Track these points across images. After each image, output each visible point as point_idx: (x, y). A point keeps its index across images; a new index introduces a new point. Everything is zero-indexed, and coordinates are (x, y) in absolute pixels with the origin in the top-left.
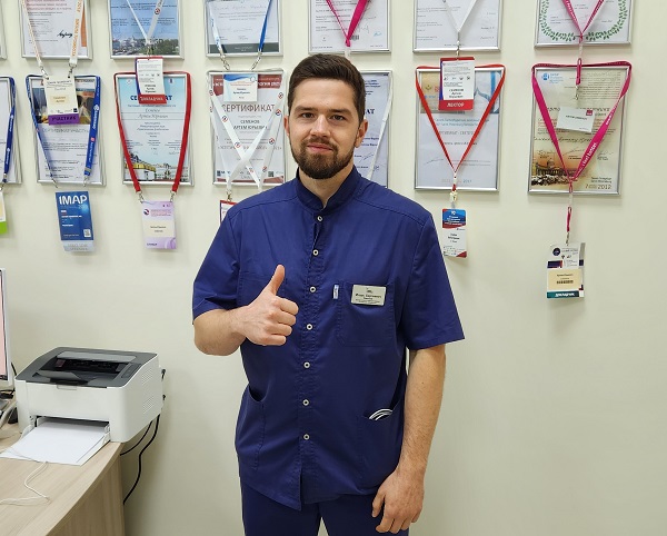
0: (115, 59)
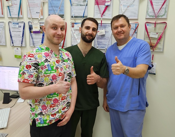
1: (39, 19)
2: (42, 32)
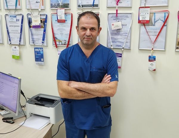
0: (52, 9)
2: (43, 26)
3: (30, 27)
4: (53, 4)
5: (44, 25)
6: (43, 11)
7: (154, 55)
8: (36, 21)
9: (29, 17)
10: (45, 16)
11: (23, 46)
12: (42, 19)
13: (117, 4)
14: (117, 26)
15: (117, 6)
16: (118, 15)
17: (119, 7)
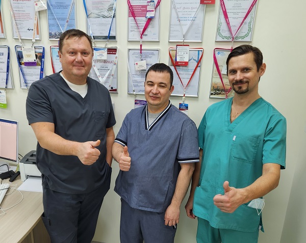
0: (51, 40)
1: (34, 41)
2: (40, 63)
3: (20, 64)
4: (53, 33)
5: (41, 61)
6: (38, 42)
7: (186, 103)
8: (29, 56)
9: (19, 50)
10: (41, 49)
11: (11, 90)
12: (37, 54)
13: (141, 38)
14: (141, 66)
15: (141, 40)
16: (142, 51)
17: (143, 42)
